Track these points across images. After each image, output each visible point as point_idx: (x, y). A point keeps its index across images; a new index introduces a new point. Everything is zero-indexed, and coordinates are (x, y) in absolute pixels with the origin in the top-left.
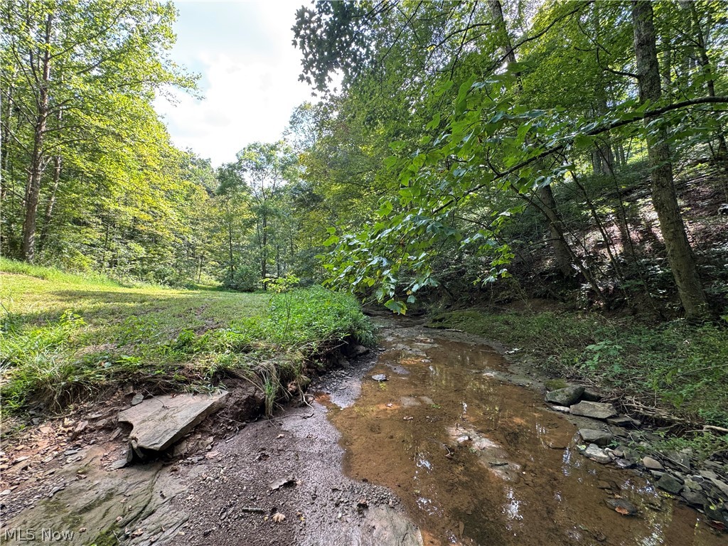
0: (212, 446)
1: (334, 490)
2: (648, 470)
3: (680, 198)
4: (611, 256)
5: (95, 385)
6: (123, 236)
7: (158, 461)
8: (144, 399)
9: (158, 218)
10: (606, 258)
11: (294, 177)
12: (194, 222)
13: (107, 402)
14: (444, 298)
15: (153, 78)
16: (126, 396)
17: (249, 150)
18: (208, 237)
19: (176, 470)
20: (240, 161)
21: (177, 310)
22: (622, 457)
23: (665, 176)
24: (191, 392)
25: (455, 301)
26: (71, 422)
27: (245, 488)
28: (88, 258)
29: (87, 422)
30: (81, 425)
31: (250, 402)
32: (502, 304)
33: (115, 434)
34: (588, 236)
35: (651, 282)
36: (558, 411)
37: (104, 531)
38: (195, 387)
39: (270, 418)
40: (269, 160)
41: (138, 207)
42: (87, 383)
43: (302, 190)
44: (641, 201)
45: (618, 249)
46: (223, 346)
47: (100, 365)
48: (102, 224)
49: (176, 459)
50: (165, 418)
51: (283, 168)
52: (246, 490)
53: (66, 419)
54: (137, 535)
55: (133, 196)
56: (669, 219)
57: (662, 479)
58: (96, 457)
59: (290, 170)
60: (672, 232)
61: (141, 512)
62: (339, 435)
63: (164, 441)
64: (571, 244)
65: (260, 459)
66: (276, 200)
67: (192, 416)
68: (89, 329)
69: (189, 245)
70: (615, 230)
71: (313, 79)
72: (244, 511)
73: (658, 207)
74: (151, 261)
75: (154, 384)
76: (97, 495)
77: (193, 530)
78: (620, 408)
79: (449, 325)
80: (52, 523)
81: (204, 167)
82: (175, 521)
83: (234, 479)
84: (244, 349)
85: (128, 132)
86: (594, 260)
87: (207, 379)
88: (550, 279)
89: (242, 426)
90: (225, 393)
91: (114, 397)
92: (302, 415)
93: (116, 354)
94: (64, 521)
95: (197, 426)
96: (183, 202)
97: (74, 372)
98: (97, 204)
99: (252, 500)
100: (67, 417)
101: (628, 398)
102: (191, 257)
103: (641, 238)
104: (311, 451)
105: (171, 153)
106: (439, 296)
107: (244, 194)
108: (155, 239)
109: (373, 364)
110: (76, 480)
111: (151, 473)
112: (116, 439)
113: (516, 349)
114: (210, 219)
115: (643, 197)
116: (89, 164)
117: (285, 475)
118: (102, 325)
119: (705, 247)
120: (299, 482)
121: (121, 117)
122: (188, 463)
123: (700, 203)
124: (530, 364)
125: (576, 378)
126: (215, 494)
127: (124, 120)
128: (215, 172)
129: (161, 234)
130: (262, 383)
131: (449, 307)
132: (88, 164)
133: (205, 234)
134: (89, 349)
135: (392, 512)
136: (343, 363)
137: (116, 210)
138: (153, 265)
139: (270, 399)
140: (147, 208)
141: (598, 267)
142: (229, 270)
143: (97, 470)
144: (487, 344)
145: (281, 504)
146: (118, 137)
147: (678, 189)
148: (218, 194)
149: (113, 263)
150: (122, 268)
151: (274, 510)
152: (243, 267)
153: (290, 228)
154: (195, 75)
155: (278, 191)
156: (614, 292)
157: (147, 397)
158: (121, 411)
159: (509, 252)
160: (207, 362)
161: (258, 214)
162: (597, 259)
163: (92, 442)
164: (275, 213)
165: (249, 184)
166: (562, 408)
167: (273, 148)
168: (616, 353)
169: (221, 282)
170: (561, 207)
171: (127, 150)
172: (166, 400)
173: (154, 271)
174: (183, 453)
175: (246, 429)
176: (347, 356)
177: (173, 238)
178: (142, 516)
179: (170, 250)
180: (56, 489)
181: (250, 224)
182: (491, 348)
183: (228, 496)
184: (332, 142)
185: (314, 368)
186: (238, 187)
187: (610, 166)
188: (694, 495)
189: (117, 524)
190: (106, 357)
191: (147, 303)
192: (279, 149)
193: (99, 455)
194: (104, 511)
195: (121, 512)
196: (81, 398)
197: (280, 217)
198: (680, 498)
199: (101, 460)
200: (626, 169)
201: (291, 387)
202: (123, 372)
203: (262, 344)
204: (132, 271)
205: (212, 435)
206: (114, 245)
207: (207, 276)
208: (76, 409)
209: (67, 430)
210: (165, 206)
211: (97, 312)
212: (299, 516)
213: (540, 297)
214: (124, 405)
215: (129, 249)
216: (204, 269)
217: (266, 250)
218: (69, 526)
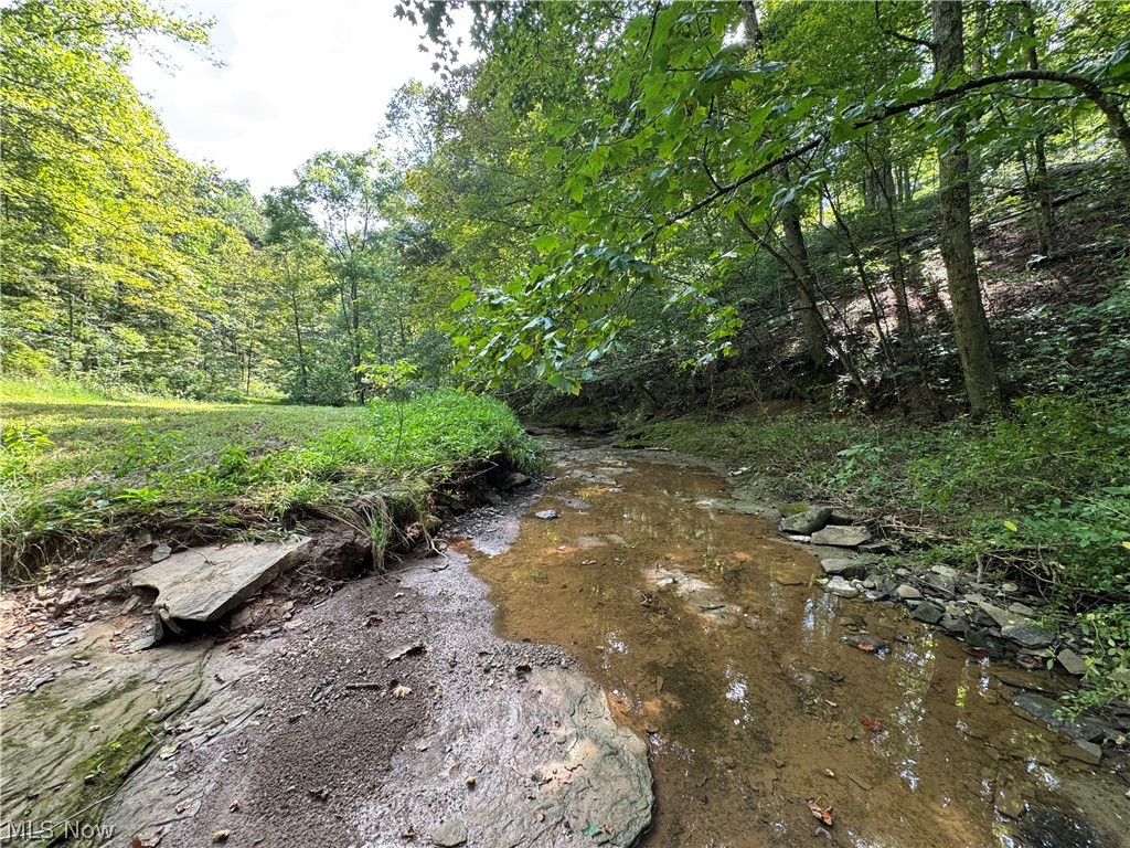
0: (293, 614)
1: (482, 654)
2: (903, 600)
3: (980, 247)
4: (881, 334)
5: (85, 535)
6: (101, 316)
7: (206, 638)
8: (172, 553)
9: (163, 284)
10: (874, 336)
11: (399, 213)
12: (230, 292)
13: (109, 559)
14: (643, 407)
15: (122, 18)
16: (141, 549)
17: (317, 163)
18: (258, 318)
19: (236, 648)
20: (303, 183)
21: (213, 427)
22: (873, 588)
23: (959, 207)
24: (250, 540)
25: (660, 408)
26: (49, 591)
27: (348, 661)
28: (41, 354)
29: (78, 591)
30: (68, 596)
31: (347, 551)
32: (728, 410)
33: (130, 605)
34: (851, 306)
35: (931, 368)
36: (796, 541)
37: (130, 727)
38: (257, 534)
39: (382, 573)
40: (354, 183)
41: (123, 265)
42: (71, 532)
43: (414, 235)
44: (926, 253)
45: (891, 323)
46: (298, 472)
47: (89, 504)
48: (60, 293)
49: (236, 633)
50: (210, 578)
51: (380, 198)
52: (350, 664)
53: (40, 588)
54: (184, 731)
55: (113, 244)
56: (960, 272)
57: (919, 609)
58: (101, 638)
59: (390, 202)
60: (963, 292)
61: (187, 702)
62: (487, 589)
63: (213, 608)
64: (827, 318)
65: (369, 625)
66: (371, 252)
67: (255, 573)
68: (59, 455)
69: (225, 332)
70: (889, 296)
71: (419, 16)
72: (348, 688)
73: (948, 256)
74: (158, 360)
75: (186, 529)
76: (111, 685)
77: (272, 717)
78: (876, 530)
79: (651, 443)
80: (41, 724)
81: (239, 195)
82: (243, 710)
83: (331, 652)
84: (332, 476)
85: (87, 121)
86: (857, 340)
87: (275, 520)
88: (796, 370)
89: (337, 586)
90: (307, 539)
91: (121, 552)
92: (431, 567)
93: (115, 489)
94: (61, 720)
95: (265, 586)
96: (205, 255)
97: (43, 516)
98: (44, 259)
99: (360, 674)
100: (42, 585)
101: (888, 518)
102: (230, 353)
103: (923, 307)
104: (447, 611)
105: (174, 164)
106: (636, 403)
107: (315, 242)
108: (160, 323)
109: (537, 498)
110: (72, 668)
111: (197, 653)
112: (132, 611)
113: (744, 469)
114: (257, 286)
115: (931, 246)
116: (18, 182)
117: (407, 642)
118: (83, 449)
119: (1004, 315)
120: (430, 649)
121: (68, 92)
122: (256, 638)
123: (1004, 253)
124: (763, 485)
125: (821, 499)
126: (302, 671)
127: (76, 98)
128: (259, 204)
129: (171, 312)
130: (365, 524)
131: (650, 417)
132: (16, 183)
133: (251, 313)
134: (67, 484)
135: (565, 674)
136: (491, 498)
137: (83, 269)
138: (163, 365)
139: (379, 546)
140: (140, 266)
141: (862, 351)
142: (299, 375)
143: (107, 653)
144: (704, 464)
145: (404, 676)
146: (68, 132)
147: (978, 235)
148: (269, 242)
149: (89, 363)
150: (107, 371)
151: (394, 684)
152: (322, 367)
153: (398, 301)
154: (205, 19)
155: (373, 237)
156: (881, 385)
157: (176, 550)
158: (135, 571)
159: (735, 316)
160: (273, 496)
161: (342, 277)
162: (861, 339)
163: (91, 617)
164: (370, 275)
165: (321, 226)
166: (801, 538)
167: (360, 161)
168: (875, 458)
169: (286, 392)
170: (815, 265)
171: (87, 156)
172: (210, 552)
173: (166, 376)
174: (246, 624)
175: (344, 589)
176: (496, 487)
177: (195, 320)
178: (189, 706)
179: (191, 340)
180: (39, 681)
181: (329, 293)
182: (710, 470)
183: (322, 673)
184: (460, 149)
185: (447, 505)
186: (302, 229)
187: (890, 200)
188: (955, 622)
189: (150, 718)
190: (99, 492)
191: (159, 419)
192: (370, 164)
193: (106, 634)
194: (125, 704)
195: (155, 702)
196: (62, 556)
197: (378, 281)
198: (938, 628)
199: (111, 641)
200: (911, 207)
201: (412, 531)
202: (131, 514)
203: (362, 470)
204: (125, 376)
205: (290, 599)
206: (87, 332)
207: (262, 384)
208: (55, 572)
209: (44, 603)
210: (175, 262)
211: (71, 433)
212: (431, 688)
213: (780, 397)
214: (139, 562)
215: (115, 338)
216: (255, 373)
217: (359, 338)
218: (70, 725)
